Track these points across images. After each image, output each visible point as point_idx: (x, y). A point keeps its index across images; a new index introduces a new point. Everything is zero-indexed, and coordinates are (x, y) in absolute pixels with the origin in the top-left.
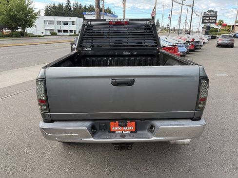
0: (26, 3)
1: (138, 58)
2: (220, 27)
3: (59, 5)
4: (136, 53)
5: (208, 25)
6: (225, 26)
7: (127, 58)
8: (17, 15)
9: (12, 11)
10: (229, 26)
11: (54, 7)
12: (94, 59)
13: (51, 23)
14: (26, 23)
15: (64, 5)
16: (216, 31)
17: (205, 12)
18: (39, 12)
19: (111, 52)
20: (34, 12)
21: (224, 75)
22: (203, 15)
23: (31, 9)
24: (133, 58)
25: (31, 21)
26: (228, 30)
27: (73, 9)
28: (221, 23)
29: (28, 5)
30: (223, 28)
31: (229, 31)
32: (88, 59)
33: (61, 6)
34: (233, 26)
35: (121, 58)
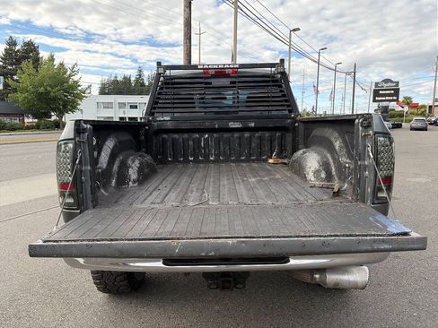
0: (68, 73)
1: (257, 135)
2: (406, 109)
3: (125, 78)
4: (253, 125)
5: (385, 104)
6: (416, 106)
7: (236, 135)
8: (49, 92)
9: (42, 85)
10: (424, 106)
11: (116, 82)
12: (176, 136)
13: (108, 106)
14: (65, 106)
15: (133, 79)
16: (401, 115)
17: (377, 84)
18: (89, 87)
19: (208, 124)
20: (80, 88)
21: (423, 180)
22: (373, 88)
23: (76, 82)
24: (247, 135)
25: (74, 102)
26: (423, 114)
27: (147, 84)
28: (408, 102)
29: (70, 76)
30: (412, 110)
31: (424, 116)
32: (165, 136)
33: (127, 80)
34: (430, 107)
35: (227, 135)
